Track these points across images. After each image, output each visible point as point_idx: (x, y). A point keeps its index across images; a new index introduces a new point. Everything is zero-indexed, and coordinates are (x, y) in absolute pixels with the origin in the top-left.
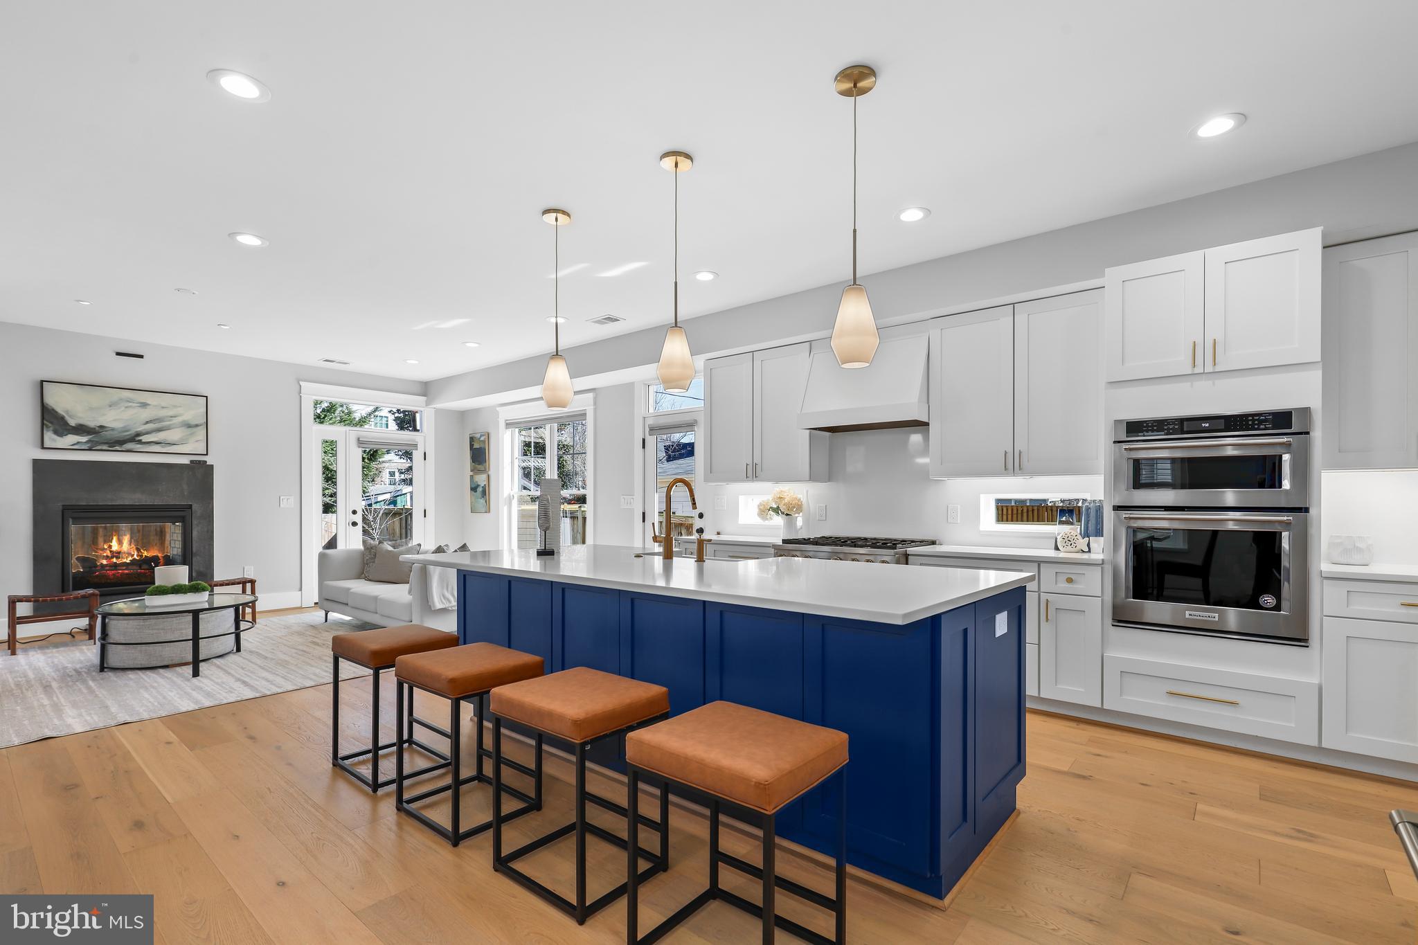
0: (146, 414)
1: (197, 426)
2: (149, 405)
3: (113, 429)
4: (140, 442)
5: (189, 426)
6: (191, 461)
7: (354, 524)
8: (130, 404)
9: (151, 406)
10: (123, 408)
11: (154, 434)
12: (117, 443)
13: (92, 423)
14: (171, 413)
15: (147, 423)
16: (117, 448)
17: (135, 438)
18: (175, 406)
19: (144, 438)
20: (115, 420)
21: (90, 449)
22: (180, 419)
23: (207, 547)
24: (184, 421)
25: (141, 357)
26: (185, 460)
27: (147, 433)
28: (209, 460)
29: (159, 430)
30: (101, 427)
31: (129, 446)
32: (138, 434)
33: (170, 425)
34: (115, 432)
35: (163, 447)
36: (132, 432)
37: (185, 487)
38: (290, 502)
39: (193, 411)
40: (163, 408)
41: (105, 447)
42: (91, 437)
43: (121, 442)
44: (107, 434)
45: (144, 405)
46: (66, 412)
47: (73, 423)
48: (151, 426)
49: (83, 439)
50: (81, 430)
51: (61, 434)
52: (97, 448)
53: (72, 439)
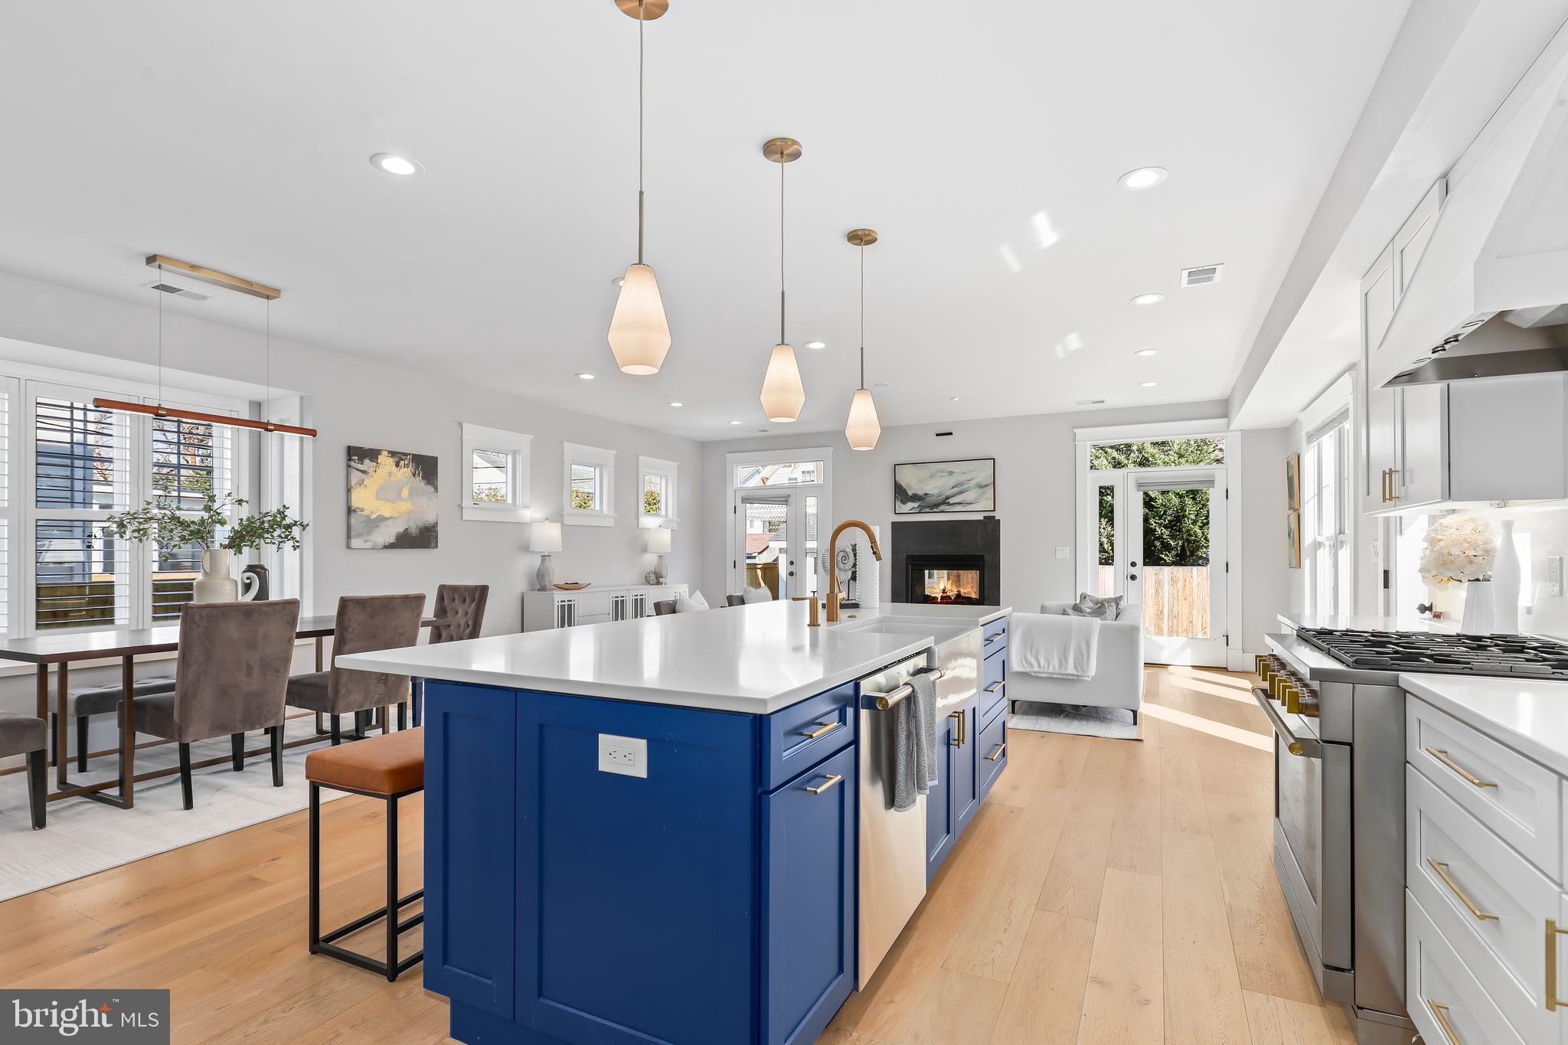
0: (953, 480)
1: (987, 485)
2: (954, 472)
3: (932, 495)
4: (949, 504)
5: (981, 487)
6: (984, 517)
7: (1133, 577)
8: (943, 474)
9: (955, 474)
10: (938, 478)
11: (957, 496)
12: (935, 506)
13: (920, 493)
14: (968, 478)
15: (953, 487)
16: (935, 510)
17: (945, 501)
18: (971, 471)
19: (951, 501)
20: (934, 488)
21: (920, 512)
22: (975, 482)
24: (977, 483)
25: (951, 434)
26: (980, 517)
27: (953, 496)
28: (997, 515)
29: (961, 493)
30: (926, 494)
31: (943, 507)
32: (948, 498)
33: (967, 488)
34: (933, 498)
35: (964, 506)
36: (944, 496)
37: (980, 539)
38: (1065, 553)
39: (983, 474)
40: (964, 473)
41: (928, 510)
42: (920, 502)
43: (937, 505)
44: (929, 500)
45: (951, 473)
46: (907, 486)
47: (910, 494)
48: (956, 490)
49: (916, 505)
50: (915, 498)
51: (903, 502)
52: (924, 511)
53: (910, 505)
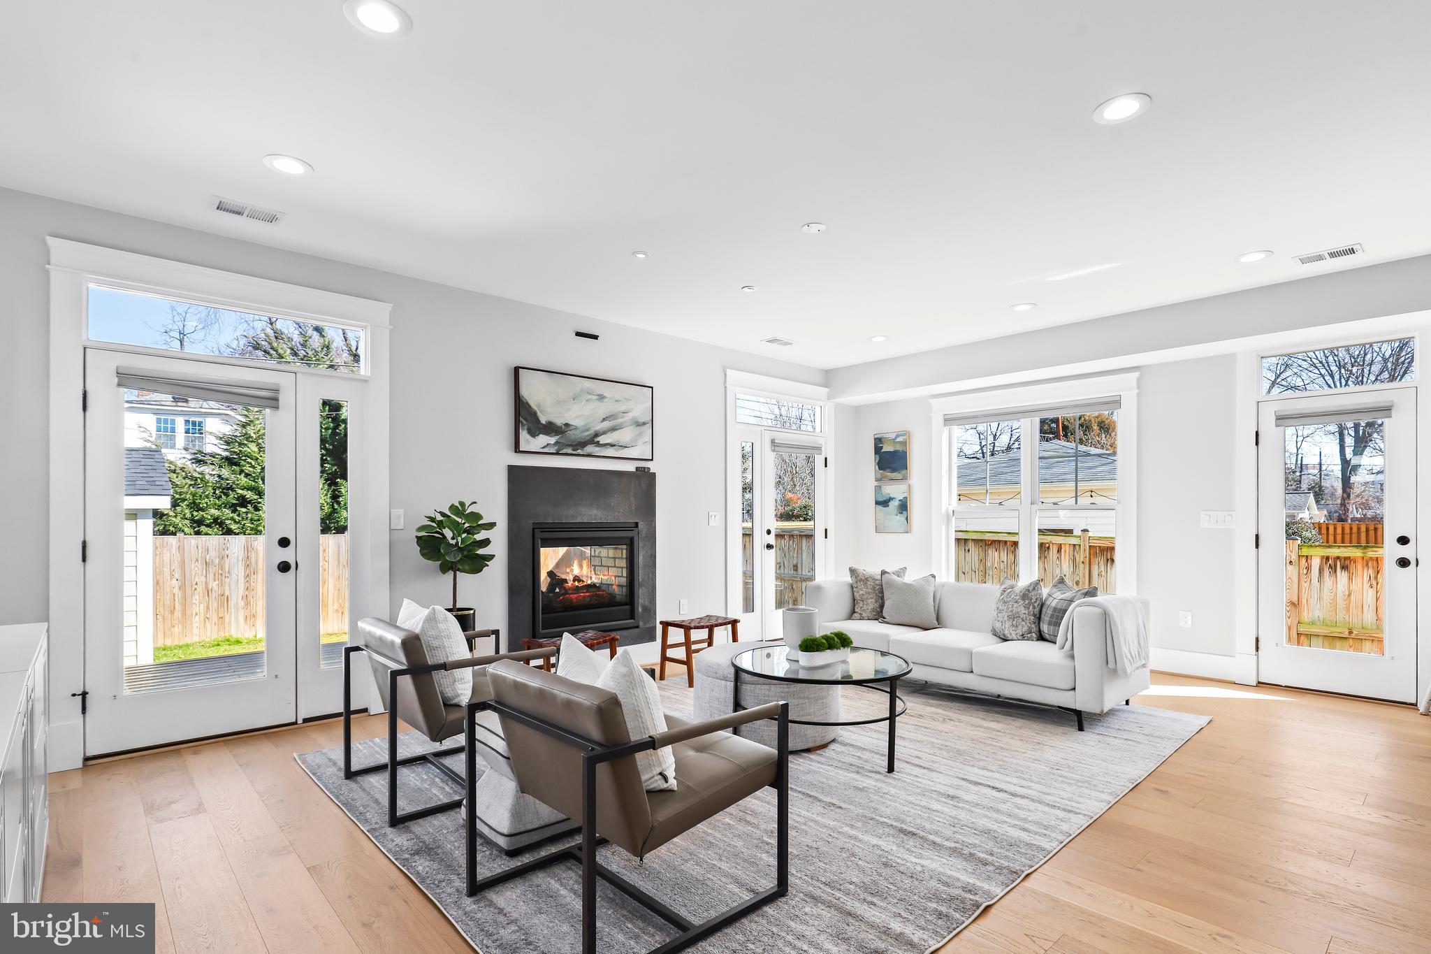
0: (604, 409)
1: (644, 424)
2: (605, 397)
3: (576, 428)
4: (598, 444)
5: (637, 424)
6: (638, 468)
7: (769, 547)
8: (590, 397)
9: (607, 399)
10: (584, 402)
11: (609, 435)
12: (579, 445)
13: (559, 421)
14: (623, 408)
15: (604, 420)
16: (580, 452)
17: (593, 440)
18: (627, 400)
19: (603, 440)
20: (579, 416)
21: (557, 454)
22: (630, 416)
23: (651, 576)
24: (634, 418)
25: (595, 337)
26: (630, 467)
27: (604, 433)
28: (653, 467)
29: (614, 429)
30: (567, 425)
31: (590, 449)
32: (597, 435)
33: (622, 423)
34: (578, 432)
35: (617, 450)
36: (591, 432)
37: (632, 499)
38: (718, 520)
39: (639, 410)
40: (617, 401)
42: (558, 437)
43: (583, 444)
44: (573, 435)
45: (601, 398)
46: (539, 406)
47: (543, 420)
48: (607, 424)
49: (552, 440)
50: (550, 429)
51: (533, 434)
52: (564, 451)
53: (543, 440)
